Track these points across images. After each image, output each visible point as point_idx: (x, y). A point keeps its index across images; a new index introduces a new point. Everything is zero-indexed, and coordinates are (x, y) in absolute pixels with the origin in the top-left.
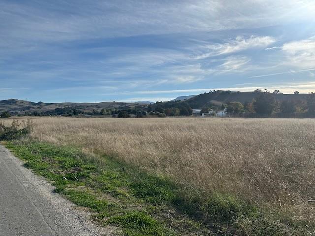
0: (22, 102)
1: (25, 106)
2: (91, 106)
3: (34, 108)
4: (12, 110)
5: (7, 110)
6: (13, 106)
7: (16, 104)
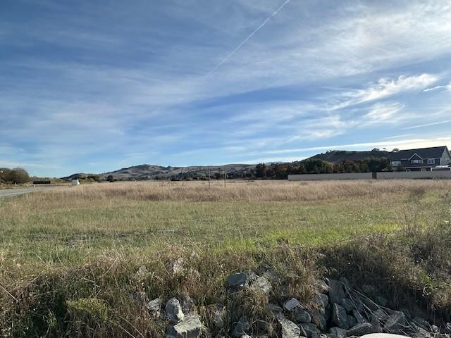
0: (153, 167)
1: (156, 171)
2: (214, 169)
3: (162, 173)
4: (144, 175)
5: (140, 175)
6: (146, 172)
7: (148, 170)
